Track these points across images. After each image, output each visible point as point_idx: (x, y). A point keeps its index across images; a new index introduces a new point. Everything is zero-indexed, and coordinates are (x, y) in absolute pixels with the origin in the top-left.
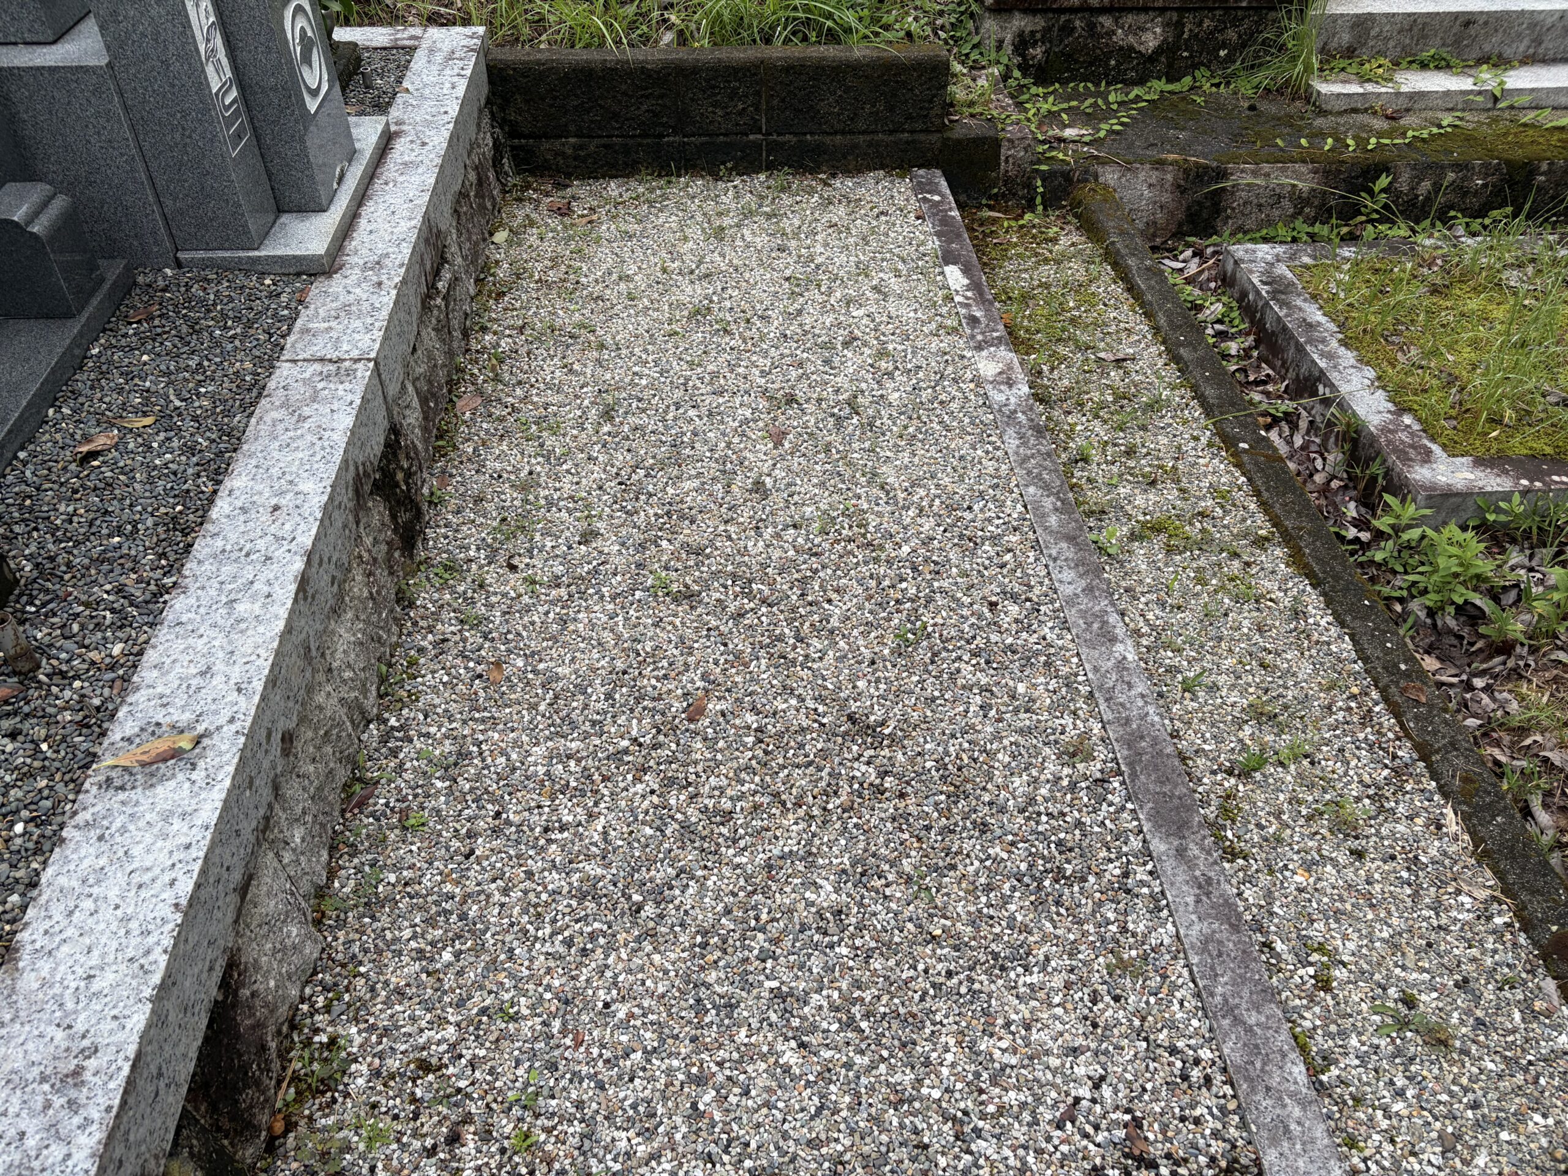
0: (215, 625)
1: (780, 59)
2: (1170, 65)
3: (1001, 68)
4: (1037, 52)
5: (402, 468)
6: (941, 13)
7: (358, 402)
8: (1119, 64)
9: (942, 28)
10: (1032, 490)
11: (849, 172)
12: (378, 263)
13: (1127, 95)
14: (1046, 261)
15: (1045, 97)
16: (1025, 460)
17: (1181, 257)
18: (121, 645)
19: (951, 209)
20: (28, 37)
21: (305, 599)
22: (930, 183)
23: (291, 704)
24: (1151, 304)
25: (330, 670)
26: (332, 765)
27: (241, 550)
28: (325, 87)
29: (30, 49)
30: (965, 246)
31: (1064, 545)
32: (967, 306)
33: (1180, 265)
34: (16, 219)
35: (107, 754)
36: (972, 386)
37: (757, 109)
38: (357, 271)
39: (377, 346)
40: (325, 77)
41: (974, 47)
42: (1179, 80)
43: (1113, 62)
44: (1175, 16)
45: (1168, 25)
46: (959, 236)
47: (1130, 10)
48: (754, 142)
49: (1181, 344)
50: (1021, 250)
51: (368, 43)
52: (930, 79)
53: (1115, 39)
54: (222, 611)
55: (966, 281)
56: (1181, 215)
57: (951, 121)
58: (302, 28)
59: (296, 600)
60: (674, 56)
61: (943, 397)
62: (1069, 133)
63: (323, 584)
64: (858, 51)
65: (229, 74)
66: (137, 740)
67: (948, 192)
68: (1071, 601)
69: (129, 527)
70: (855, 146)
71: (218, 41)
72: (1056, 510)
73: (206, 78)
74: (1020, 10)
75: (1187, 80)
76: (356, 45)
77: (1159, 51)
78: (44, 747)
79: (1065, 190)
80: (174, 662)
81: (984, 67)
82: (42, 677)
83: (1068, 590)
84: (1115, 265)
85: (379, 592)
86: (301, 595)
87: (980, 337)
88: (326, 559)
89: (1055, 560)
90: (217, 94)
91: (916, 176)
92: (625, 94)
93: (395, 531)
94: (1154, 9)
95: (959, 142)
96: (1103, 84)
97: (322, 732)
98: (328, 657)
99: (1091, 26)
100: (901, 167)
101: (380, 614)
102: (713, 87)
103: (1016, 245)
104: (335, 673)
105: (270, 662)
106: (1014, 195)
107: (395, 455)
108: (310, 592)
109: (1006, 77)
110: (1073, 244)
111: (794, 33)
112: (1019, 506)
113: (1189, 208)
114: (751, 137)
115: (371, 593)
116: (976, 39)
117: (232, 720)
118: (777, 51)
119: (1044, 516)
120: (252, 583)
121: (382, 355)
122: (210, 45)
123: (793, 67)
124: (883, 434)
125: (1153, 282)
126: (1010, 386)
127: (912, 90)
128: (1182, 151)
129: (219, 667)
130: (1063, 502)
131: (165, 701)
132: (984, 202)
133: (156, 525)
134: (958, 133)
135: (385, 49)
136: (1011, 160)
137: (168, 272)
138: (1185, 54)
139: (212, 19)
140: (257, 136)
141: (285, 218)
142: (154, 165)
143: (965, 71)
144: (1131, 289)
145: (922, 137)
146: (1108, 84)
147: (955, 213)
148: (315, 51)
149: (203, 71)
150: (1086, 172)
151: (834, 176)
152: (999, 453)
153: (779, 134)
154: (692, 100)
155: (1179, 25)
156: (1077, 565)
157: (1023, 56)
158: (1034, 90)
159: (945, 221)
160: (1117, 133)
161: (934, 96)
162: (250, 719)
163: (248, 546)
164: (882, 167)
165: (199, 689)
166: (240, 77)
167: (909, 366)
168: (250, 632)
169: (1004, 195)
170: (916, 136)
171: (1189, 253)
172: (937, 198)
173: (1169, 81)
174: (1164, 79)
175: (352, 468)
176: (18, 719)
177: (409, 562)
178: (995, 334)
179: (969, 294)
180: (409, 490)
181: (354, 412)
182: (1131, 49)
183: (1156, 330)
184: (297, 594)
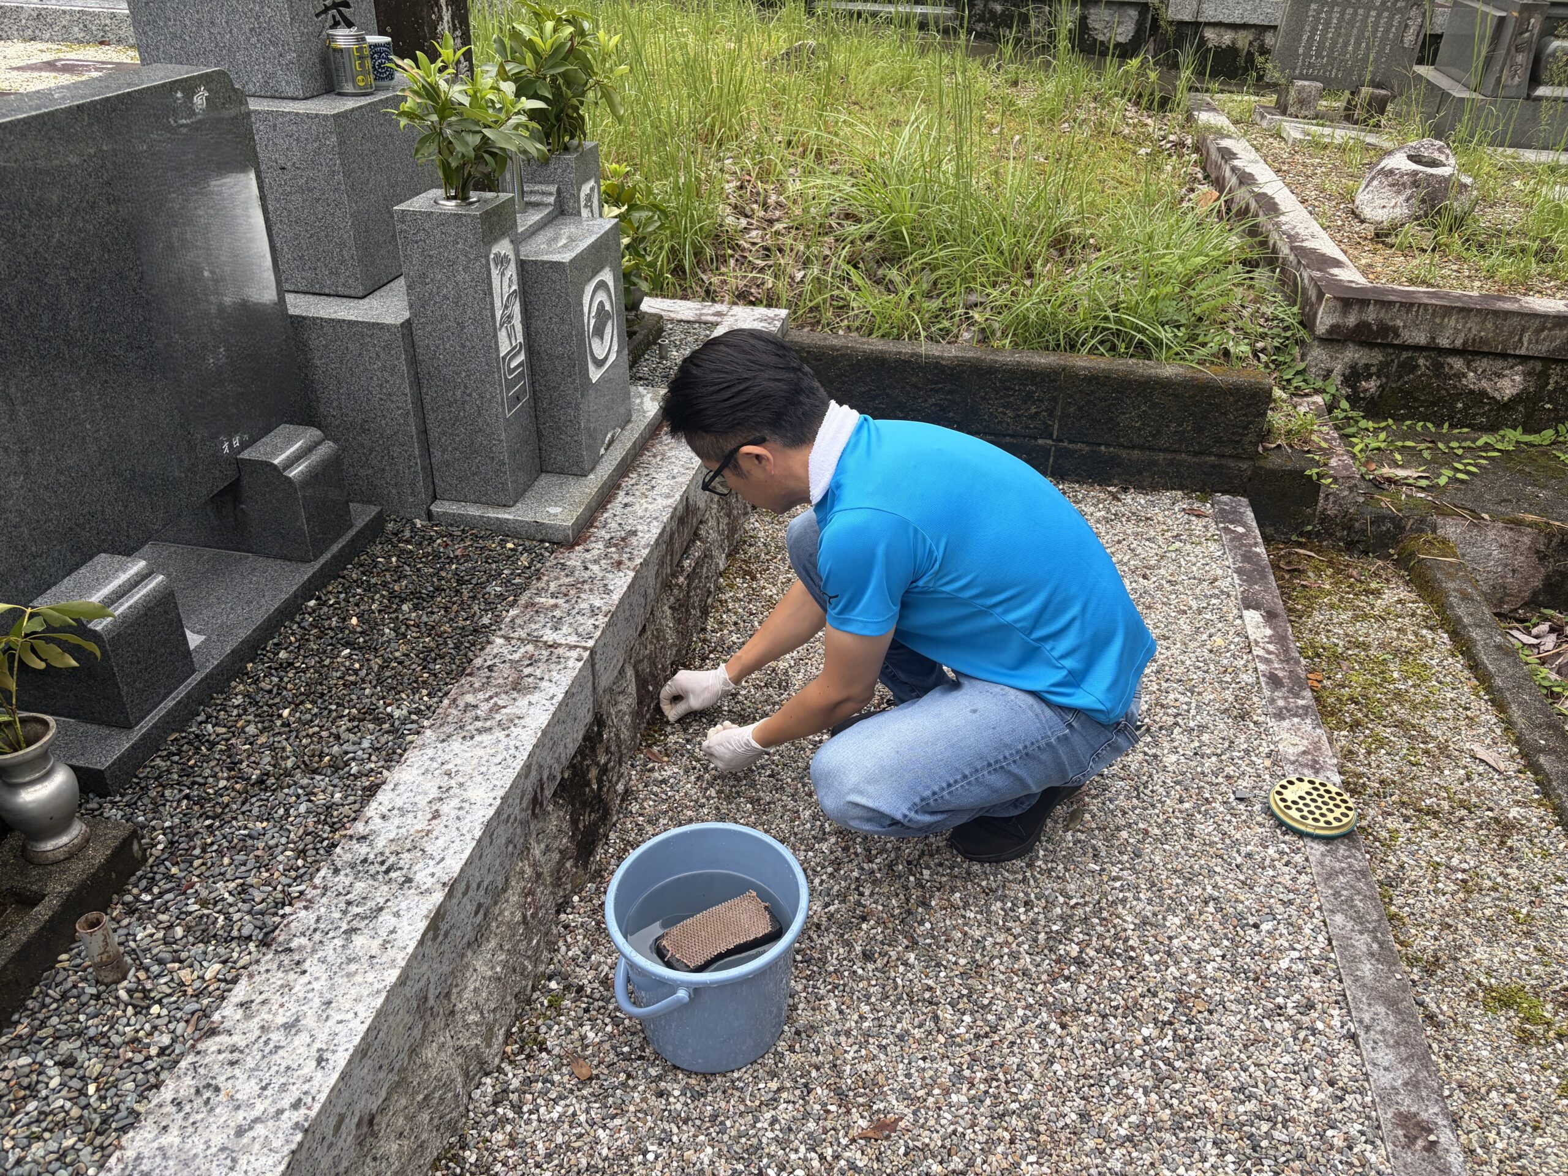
0: (323, 961)
1: (1084, 368)
2: (1528, 416)
3: (1327, 397)
4: (1371, 386)
5: (598, 764)
6: (1263, 336)
7: (560, 697)
8: (1466, 407)
9: (1263, 350)
10: (1339, 919)
11: (1141, 488)
12: (623, 539)
13: (1474, 441)
14: (1366, 617)
15: (1376, 431)
16: (1331, 875)
17: (1535, 631)
18: (218, 966)
19: (1256, 544)
20: (341, 290)
21: (435, 938)
22: (1234, 511)
23: (382, 1075)
24: (1500, 690)
25: (452, 1013)
26: (424, 1136)
27: (382, 863)
28: (613, 357)
29: (339, 300)
30: (1270, 591)
31: (1382, 1010)
32: (1268, 661)
33: (1535, 641)
34: (276, 462)
35: (151, 1119)
36: (1268, 763)
37: (1051, 415)
38: (600, 545)
39: (598, 633)
40: (615, 348)
41: (1298, 373)
42: (1539, 432)
43: (1460, 405)
44: (1539, 366)
45: (1529, 374)
46: (1264, 577)
47: (1486, 354)
48: (1041, 446)
49: (1541, 750)
50: (1335, 600)
51: (673, 315)
52: (1248, 406)
53: (1464, 382)
54: (338, 942)
55: (1269, 632)
56: (1537, 583)
57: (1265, 449)
58: (601, 303)
59: (421, 942)
60: (971, 354)
61: (1230, 770)
62: (1401, 473)
63: (462, 916)
64: (1169, 370)
65: (520, 339)
66: (187, 1108)
67: (1255, 524)
68: (1386, 1096)
69: (281, 811)
70: (1154, 463)
71: (516, 309)
72: (1372, 955)
73: (497, 343)
74: (1353, 342)
75: (1549, 434)
76: (661, 317)
77: (1516, 400)
78: (92, 1089)
79: (1394, 537)
80: (263, 1002)
81: (1306, 395)
82: (123, 994)
83: (1384, 1079)
84: (1454, 635)
85: (533, 916)
86: (430, 934)
87: (1281, 703)
88: (474, 886)
89: (1368, 1029)
90: (504, 358)
91: (1218, 502)
92: (915, 386)
93: (572, 838)
94: (1515, 356)
95: (1273, 472)
96: (1446, 425)
97: (421, 1097)
98: (453, 997)
99: (1438, 367)
100: (1202, 491)
101: (531, 940)
102: (1008, 389)
103: (1329, 593)
104: (458, 1016)
105: (366, 1026)
106: (1331, 535)
107: (593, 749)
108: (444, 927)
109: (1331, 408)
110: (1400, 601)
111: (1102, 342)
112: (1320, 938)
113: (1548, 577)
114: (1040, 441)
115: (524, 917)
116: (1302, 366)
117: (296, 1105)
118: (1081, 361)
119: (1354, 959)
120: (381, 909)
121: (601, 643)
122: (507, 312)
123: (1097, 378)
124: (1153, 806)
125: (1504, 665)
126: (1317, 772)
127: (1225, 414)
128: (1542, 512)
129: (309, 1021)
130: (1381, 945)
131: (236, 1055)
132: (1294, 538)
133: (308, 812)
134: (1275, 462)
135: (688, 322)
136: (1331, 499)
137: (418, 523)
138: (1548, 406)
139: (514, 287)
140: (535, 398)
141: (544, 480)
142: (431, 417)
143: (1284, 396)
144: (1474, 666)
145: (1232, 463)
146: (1452, 427)
147: (1261, 550)
148: (610, 323)
149: (495, 336)
150: (1422, 520)
151: (1125, 490)
152: (1298, 859)
153: (1071, 442)
154: (983, 398)
155: (1543, 376)
156: (1397, 1043)
157: (1354, 388)
158: (1363, 423)
159: (1248, 557)
160: (1462, 481)
161: (1251, 423)
162: (317, 1107)
163: (393, 859)
164: (1181, 488)
165: (277, 1048)
166: (530, 345)
167: (1192, 724)
168: (358, 979)
169: (1318, 534)
170: (1224, 461)
171: (1545, 627)
172: (1241, 530)
173: (1526, 431)
174: (1520, 429)
175: (534, 773)
176: (78, 1043)
177: (581, 872)
178: (1301, 702)
179: (1271, 647)
180: (600, 788)
181: (553, 709)
182: (1483, 393)
183: (1509, 725)
184: (424, 935)
